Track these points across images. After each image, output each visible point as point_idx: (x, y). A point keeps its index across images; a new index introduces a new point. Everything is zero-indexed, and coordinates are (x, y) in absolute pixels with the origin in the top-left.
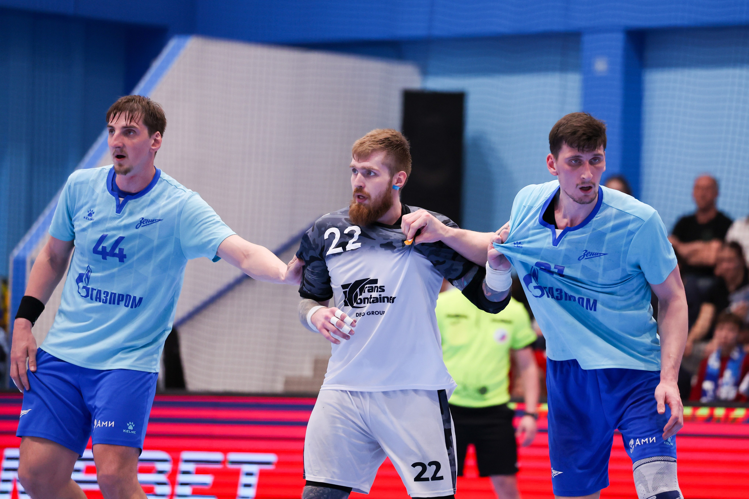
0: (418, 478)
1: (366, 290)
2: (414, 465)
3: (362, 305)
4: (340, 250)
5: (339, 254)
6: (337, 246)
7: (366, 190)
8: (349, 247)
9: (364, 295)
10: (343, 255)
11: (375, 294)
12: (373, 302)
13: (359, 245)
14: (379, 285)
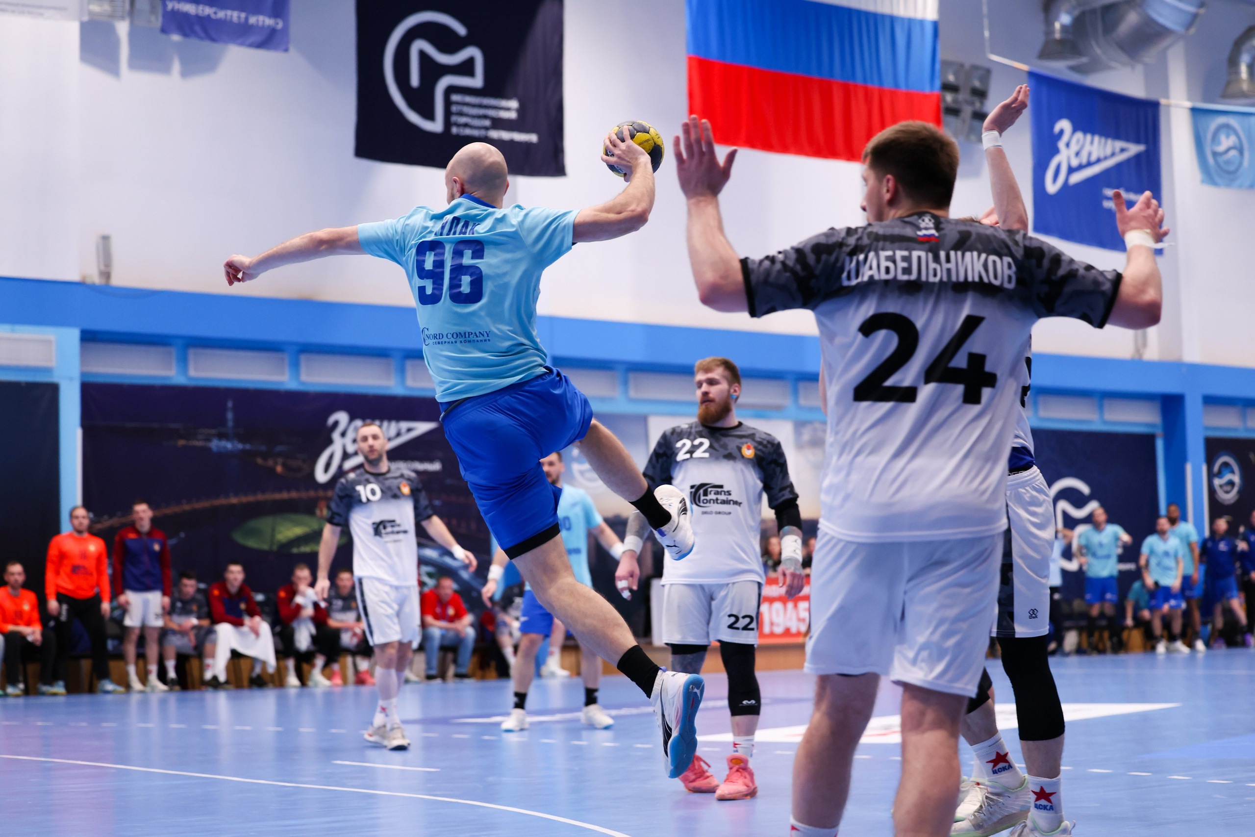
0: (731, 626)
1: (712, 493)
2: (730, 616)
3: (708, 505)
4: (688, 456)
5: (687, 460)
6: (687, 453)
7: (711, 395)
8: (695, 455)
9: (709, 497)
10: (690, 460)
11: (722, 497)
12: (721, 503)
13: (707, 455)
14: (725, 489)
